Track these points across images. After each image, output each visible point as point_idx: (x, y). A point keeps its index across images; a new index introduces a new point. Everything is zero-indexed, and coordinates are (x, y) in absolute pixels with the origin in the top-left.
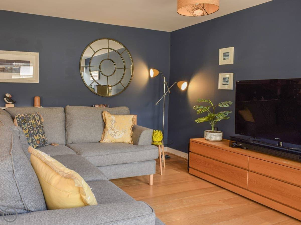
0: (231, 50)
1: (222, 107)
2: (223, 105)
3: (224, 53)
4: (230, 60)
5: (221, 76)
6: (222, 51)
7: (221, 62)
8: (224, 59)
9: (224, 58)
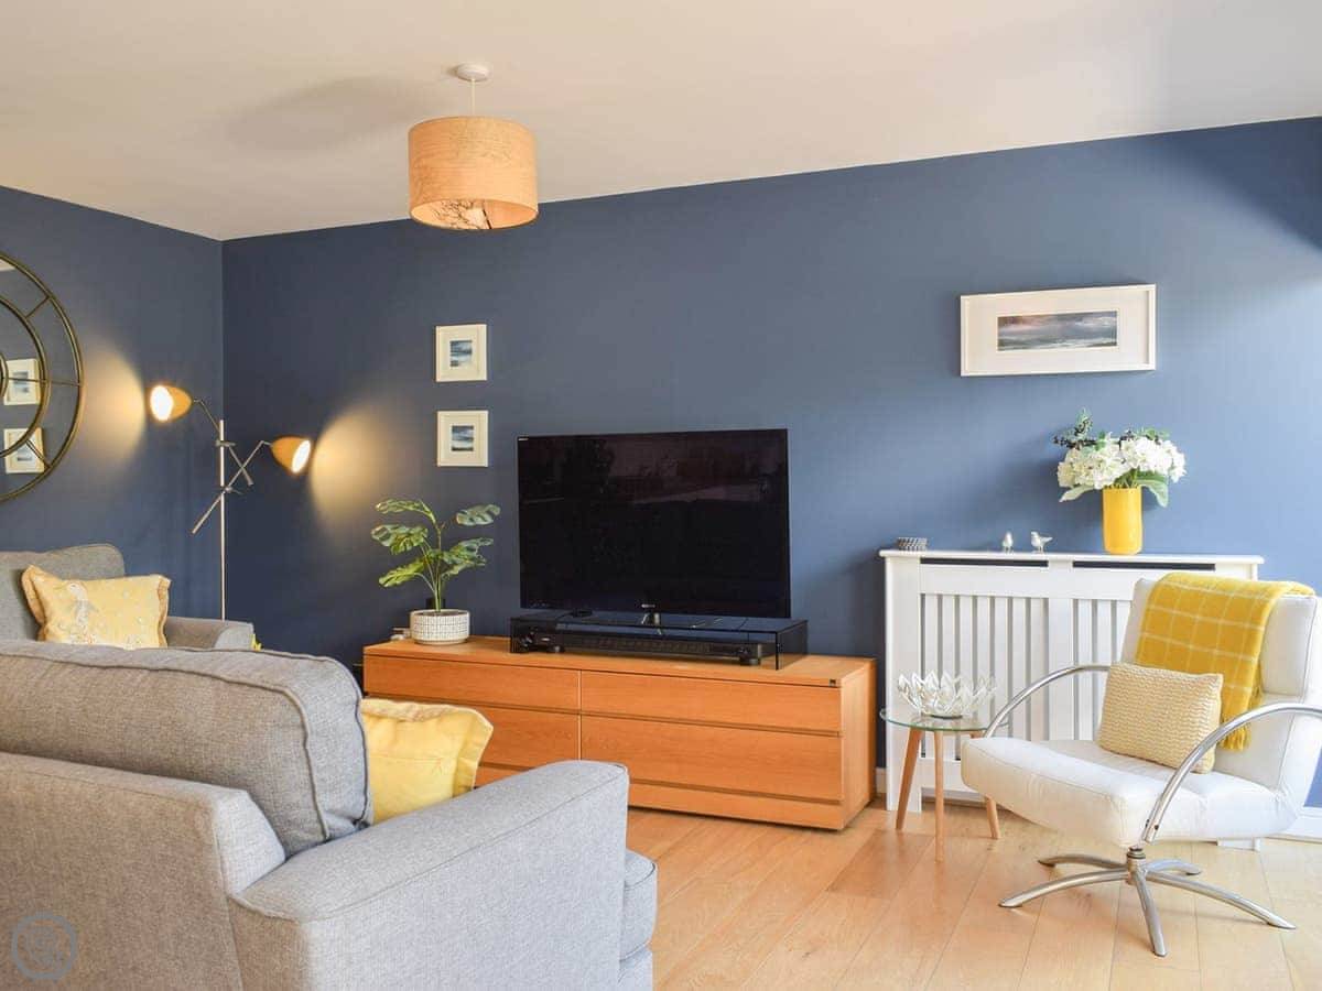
0: (476, 335)
1: (471, 524)
2: (472, 520)
3: (453, 344)
4: (475, 369)
5: (446, 420)
6: (445, 335)
7: (445, 372)
8: (454, 364)
9: (455, 358)
